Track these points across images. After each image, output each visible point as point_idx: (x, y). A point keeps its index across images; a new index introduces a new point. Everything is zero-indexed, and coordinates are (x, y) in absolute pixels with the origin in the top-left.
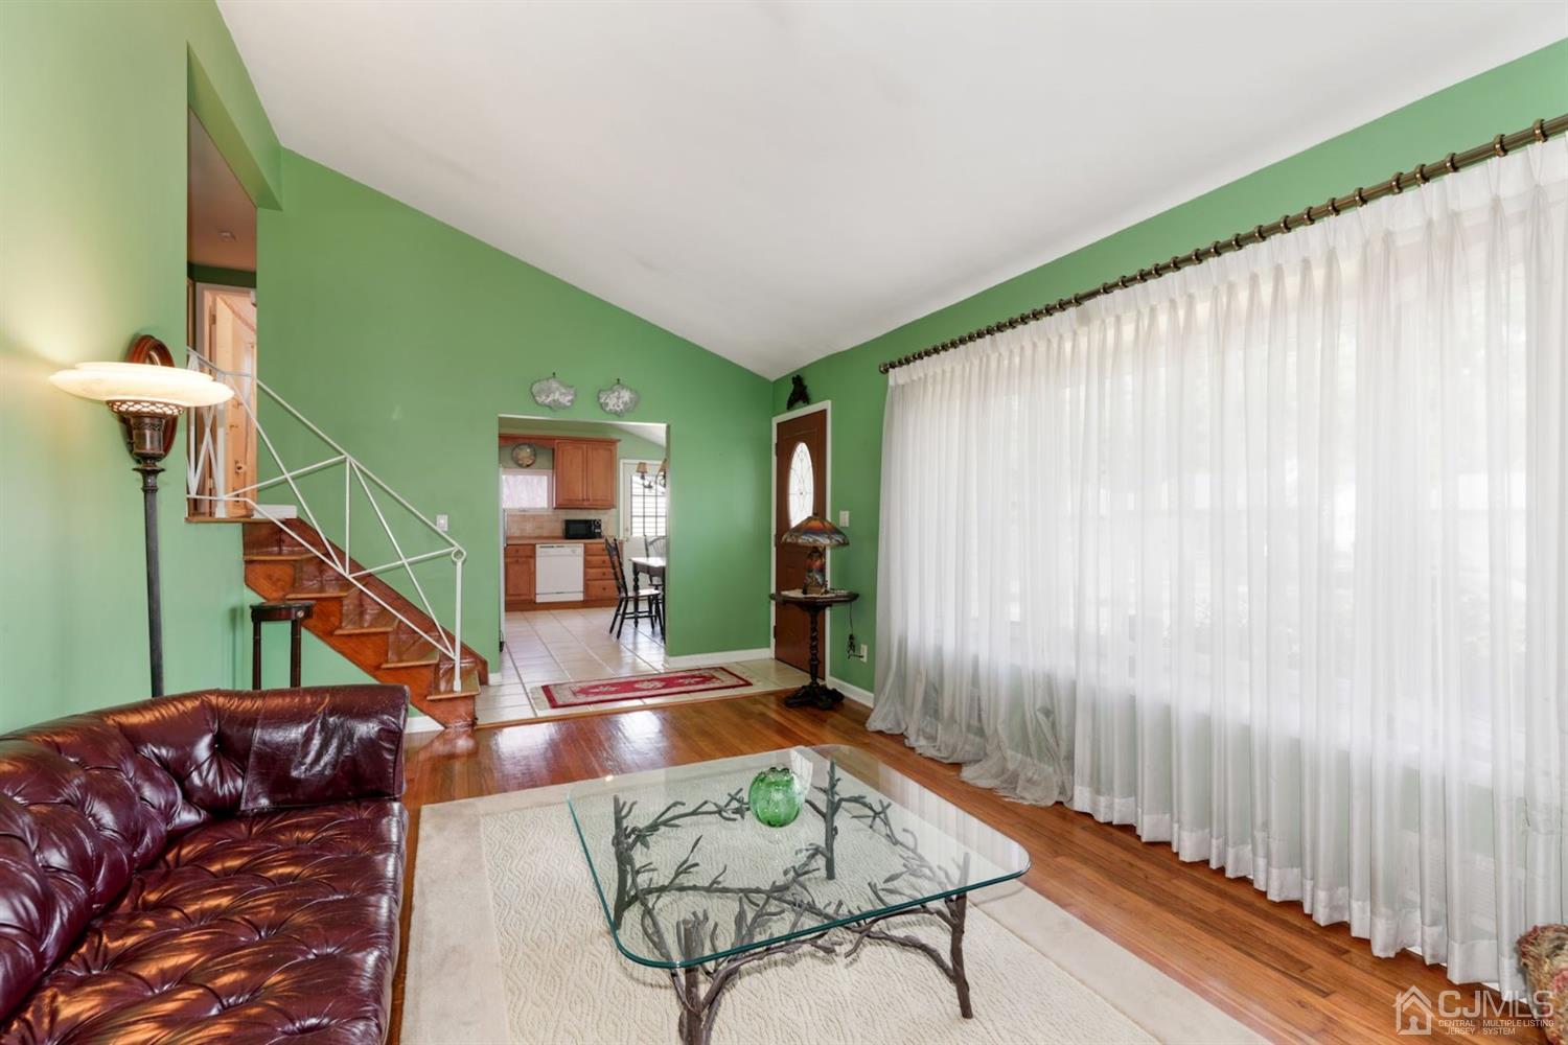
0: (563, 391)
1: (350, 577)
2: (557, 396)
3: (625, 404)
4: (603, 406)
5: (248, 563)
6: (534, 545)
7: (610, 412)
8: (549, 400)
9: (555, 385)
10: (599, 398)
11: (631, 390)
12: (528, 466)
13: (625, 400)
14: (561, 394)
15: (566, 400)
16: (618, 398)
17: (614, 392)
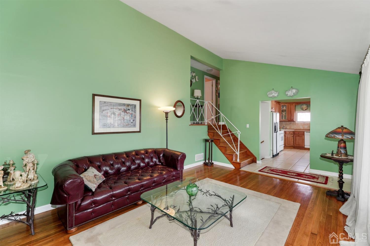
0: (275, 93)
1: (221, 136)
2: (274, 94)
3: (294, 93)
4: (287, 95)
5: (208, 132)
6: (304, 132)
7: (289, 96)
8: (272, 95)
9: (273, 91)
10: (285, 93)
11: (296, 89)
12: (306, 110)
13: (294, 92)
14: (275, 94)
15: (276, 95)
16: (292, 92)
17: (290, 91)
